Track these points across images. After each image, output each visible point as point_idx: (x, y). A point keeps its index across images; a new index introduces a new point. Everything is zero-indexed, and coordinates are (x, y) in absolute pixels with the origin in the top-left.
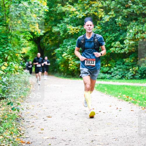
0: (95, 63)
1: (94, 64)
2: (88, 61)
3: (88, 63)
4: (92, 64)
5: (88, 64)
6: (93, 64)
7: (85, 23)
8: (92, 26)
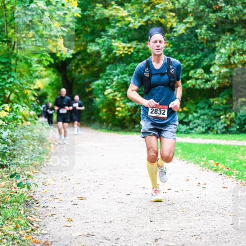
7: (150, 38)
8: (163, 43)
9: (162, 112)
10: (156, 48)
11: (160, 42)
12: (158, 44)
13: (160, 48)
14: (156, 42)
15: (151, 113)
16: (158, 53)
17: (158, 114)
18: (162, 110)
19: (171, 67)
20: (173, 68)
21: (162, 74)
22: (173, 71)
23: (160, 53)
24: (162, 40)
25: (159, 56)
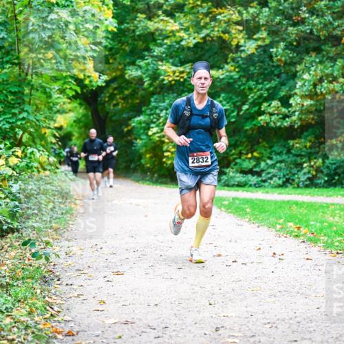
6: (206, 162)
7: (195, 73)
8: (209, 80)
9: (205, 160)
10: (201, 85)
11: (206, 79)
12: (203, 81)
13: (205, 86)
14: (200, 78)
15: (193, 163)
16: (201, 92)
17: (200, 163)
18: (204, 157)
19: (214, 111)
20: (216, 112)
21: (204, 117)
22: (216, 116)
23: (204, 92)
24: (208, 76)
25: (203, 95)
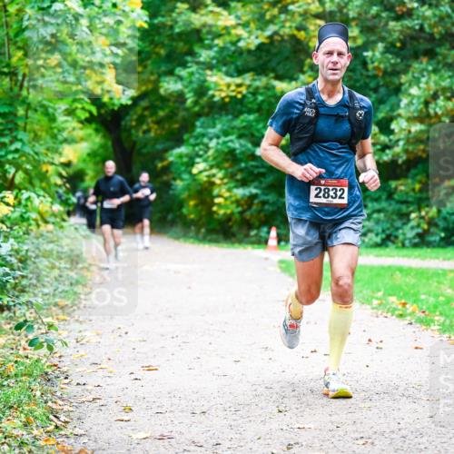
0: (345, 195)
1: (345, 201)
2: (323, 188)
3: (321, 195)
4: (337, 201)
5: (323, 200)
6: (340, 197)
7: (320, 43)
8: (345, 57)
9: (339, 193)
10: (330, 66)
11: (340, 54)
12: (335, 58)
13: (339, 66)
14: (330, 53)
15: (317, 196)
16: (331, 77)
17: (330, 199)
18: (338, 188)
19: (357, 106)
20: (362, 109)
21: (338, 118)
22: (361, 115)
23: (337, 77)
24: (344, 50)
25: (334, 83)
